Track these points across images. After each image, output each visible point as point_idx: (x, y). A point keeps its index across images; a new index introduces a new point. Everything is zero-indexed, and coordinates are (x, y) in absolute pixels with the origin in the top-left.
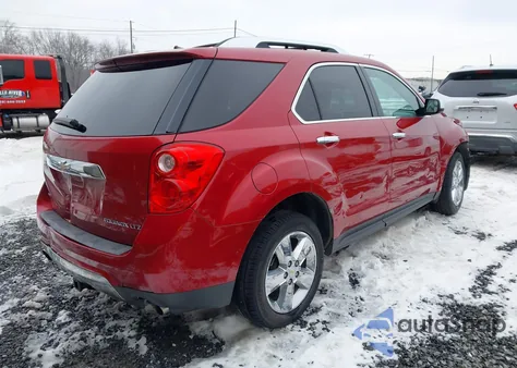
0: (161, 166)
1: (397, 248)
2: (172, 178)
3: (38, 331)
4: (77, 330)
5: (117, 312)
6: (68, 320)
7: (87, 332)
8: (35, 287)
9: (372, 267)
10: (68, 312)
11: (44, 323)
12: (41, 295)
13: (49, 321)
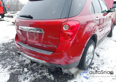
0: (64, 29)
1: (103, 46)
2: (67, 32)
3: (20, 75)
4: (31, 74)
5: (40, 68)
6: (28, 71)
7: (35, 74)
8: (14, 62)
9: (100, 51)
10: (27, 69)
11: (21, 72)
12: (17, 64)
13: (22, 71)
